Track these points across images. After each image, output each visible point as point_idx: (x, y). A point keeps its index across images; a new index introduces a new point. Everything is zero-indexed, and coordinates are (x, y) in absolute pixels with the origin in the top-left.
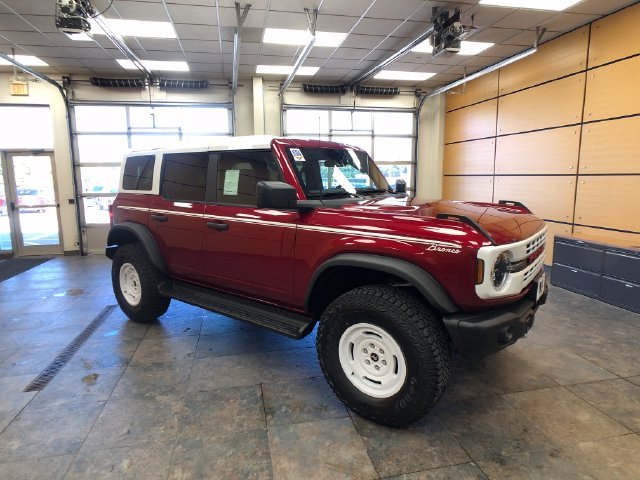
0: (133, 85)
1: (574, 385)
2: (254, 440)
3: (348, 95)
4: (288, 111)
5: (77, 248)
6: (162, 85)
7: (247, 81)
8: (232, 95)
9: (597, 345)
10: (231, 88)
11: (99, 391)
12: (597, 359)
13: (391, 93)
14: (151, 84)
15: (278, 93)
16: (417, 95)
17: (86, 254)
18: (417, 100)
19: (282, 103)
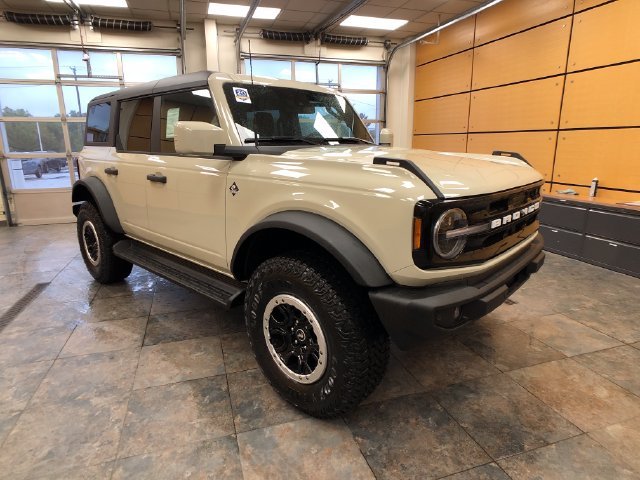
0: (58, 23)
1: (581, 356)
2: (219, 453)
3: (312, 44)
4: (246, 61)
5: (4, 218)
6: (95, 25)
7: (198, 24)
8: (181, 40)
9: (591, 308)
10: (179, 32)
11: (14, 397)
12: (594, 324)
13: (358, 43)
14: (82, 22)
15: (233, 39)
16: (387, 47)
17: (16, 225)
18: (386, 52)
19: (239, 51)
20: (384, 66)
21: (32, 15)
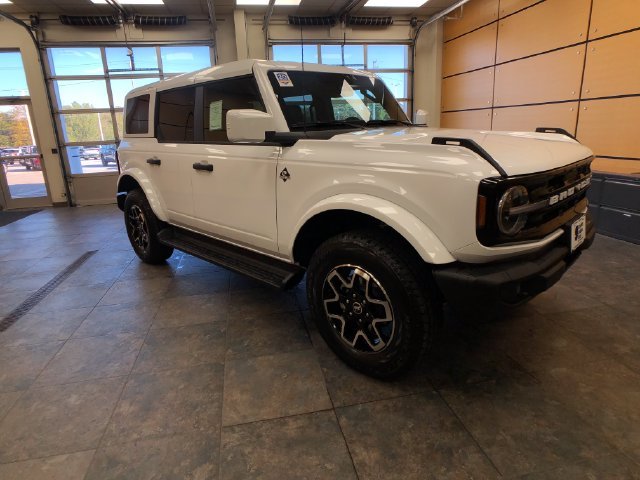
0: (106, 23)
2: (209, 374)
3: (337, 27)
4: (274, 46)
5: (64, 200)
6: (137, 23)
7: (228, 14)
8: (213, 30)
9: (586, 275)
10: (210, 23)
13: (384, 23)
14: (126, 21)
15: (262, 27)
16: (413, 25)
17: (76, 205)
18: (412, 30)
19: (267, 39)
20: (411, 44)
21: (83, 17)
